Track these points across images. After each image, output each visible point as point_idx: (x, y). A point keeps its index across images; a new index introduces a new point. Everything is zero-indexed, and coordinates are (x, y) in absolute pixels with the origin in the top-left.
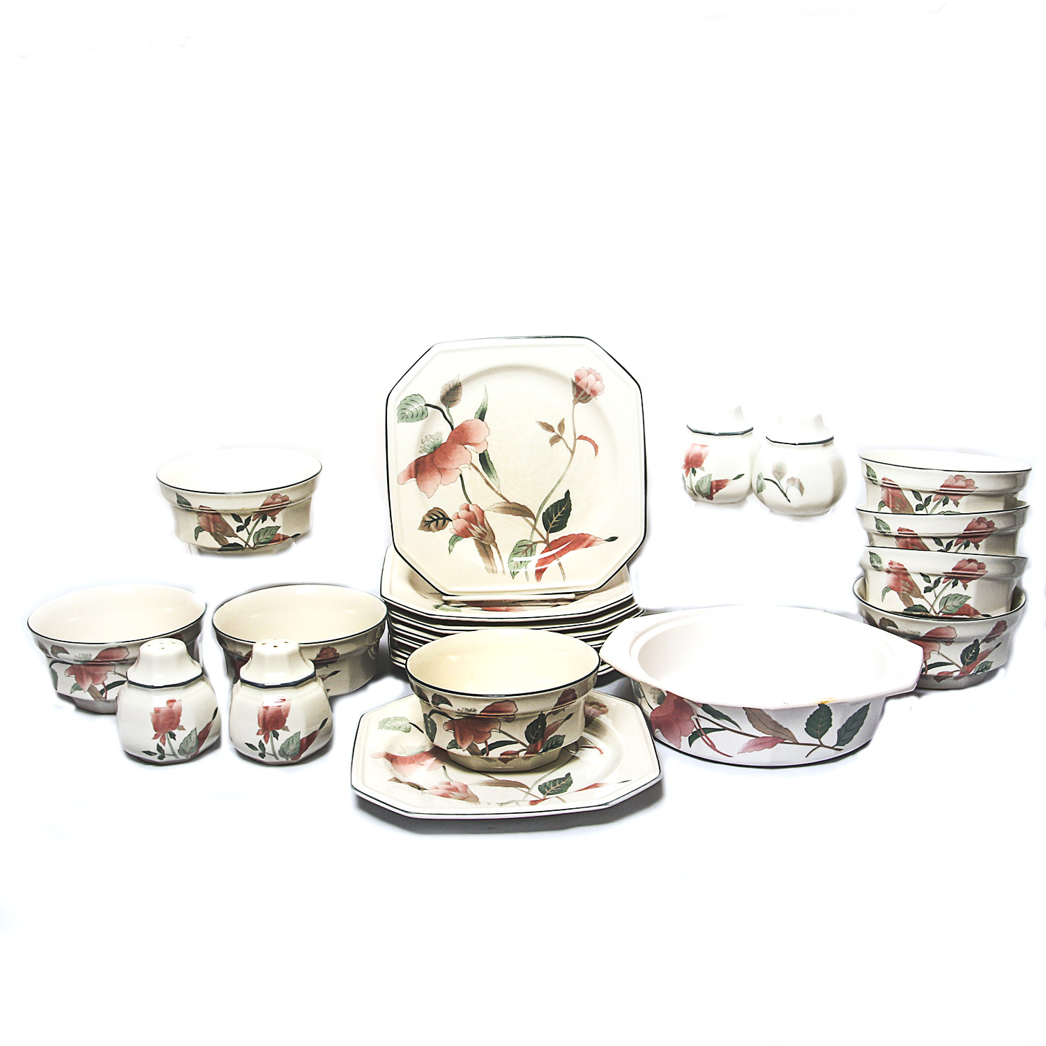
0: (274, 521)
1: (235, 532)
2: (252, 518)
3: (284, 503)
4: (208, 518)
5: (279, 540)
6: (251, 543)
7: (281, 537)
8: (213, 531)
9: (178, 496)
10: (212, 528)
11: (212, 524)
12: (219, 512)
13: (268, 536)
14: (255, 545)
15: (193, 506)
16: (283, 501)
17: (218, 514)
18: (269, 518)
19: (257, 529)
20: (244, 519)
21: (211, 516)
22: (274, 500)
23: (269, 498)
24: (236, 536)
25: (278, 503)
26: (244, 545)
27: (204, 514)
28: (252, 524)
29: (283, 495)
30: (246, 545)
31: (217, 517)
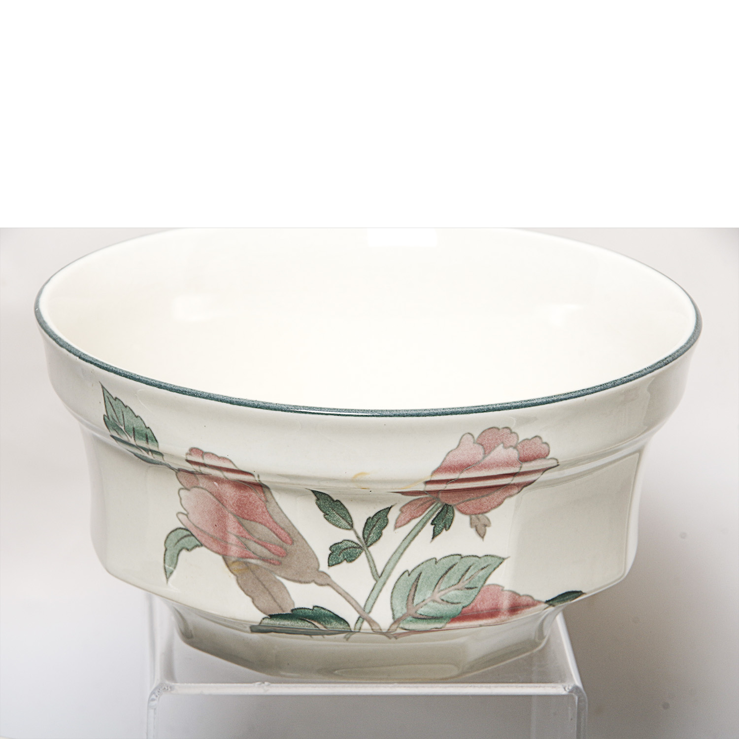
0: (482, 536)
1: (324, 566)
2: (393, 516)
3: (527, 467)
4: (219, 498)
5: (493, 613)
6: (383, 616)
7: (505, 604)
8: (234, 551)
9: (109, 400)
10: (232, 539)
11: (232, 523)
12: (264, 480)
13: (452, 594)
14: (396, 621)
15: (162, 448)
16: (524, 460)
17: (260, 487)
18: (461, 521)
19: (409, 561)
20: (360, 515)
21: (230, 493)
22: (488, 450)
23: (469, 442)
24: (325, 581)
25: (498, 465)
26: (350, 616)
27: (203, 483)
28: (391, 537)
29: (524, 433)
30: (361, 618)
31: (254, 496)
